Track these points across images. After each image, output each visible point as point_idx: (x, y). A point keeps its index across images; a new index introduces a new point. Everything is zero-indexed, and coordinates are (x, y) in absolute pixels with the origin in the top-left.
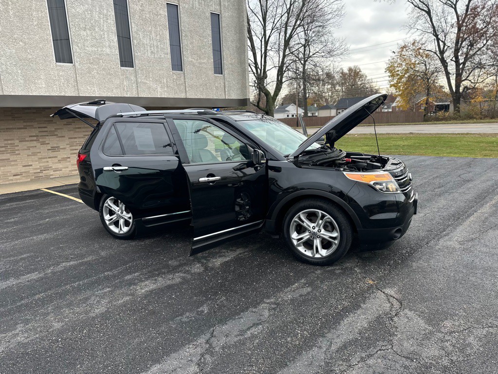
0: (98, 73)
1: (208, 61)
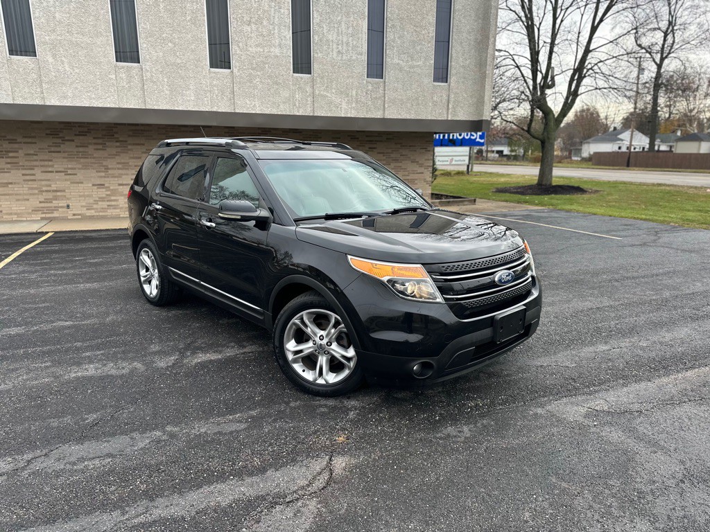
0: (261, 82)
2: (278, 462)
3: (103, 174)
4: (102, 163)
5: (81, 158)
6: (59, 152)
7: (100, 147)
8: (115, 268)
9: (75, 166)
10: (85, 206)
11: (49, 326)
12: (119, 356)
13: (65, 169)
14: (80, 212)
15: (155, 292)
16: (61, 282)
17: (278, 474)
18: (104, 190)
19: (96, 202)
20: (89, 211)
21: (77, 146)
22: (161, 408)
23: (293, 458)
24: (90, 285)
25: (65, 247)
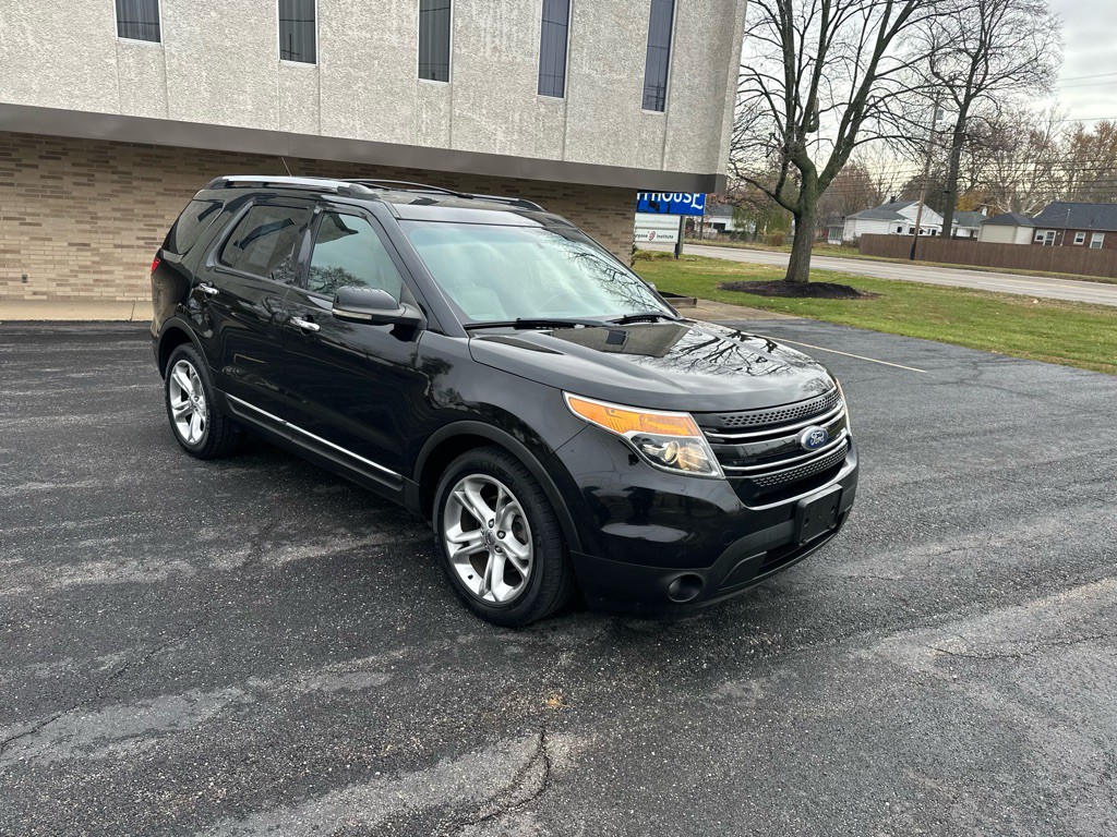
1: (633, 78)
2: (454, 744)
3: (88, 227)
4: (87, 208)
5: (49, 197)
6: (11, 185)
7: (85, 180)
8: (117, 389)
9: (38, 211)
10: (54, 280)
11: (12, 491)
12: (146, 547)
13: (20, 213)
14: (45, 289)
15: (198, 435)
16: (24, 412)
17: (458, 767)
18: (89, 254)
19: (74, 273)
20: (61, 288)
21: (43, 177)
22: (233, 645)
23: (477, 737)
24: (79, 418)
25: (24, 349)
